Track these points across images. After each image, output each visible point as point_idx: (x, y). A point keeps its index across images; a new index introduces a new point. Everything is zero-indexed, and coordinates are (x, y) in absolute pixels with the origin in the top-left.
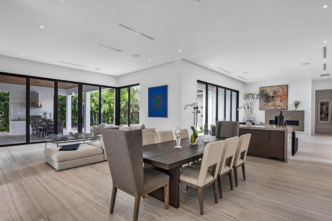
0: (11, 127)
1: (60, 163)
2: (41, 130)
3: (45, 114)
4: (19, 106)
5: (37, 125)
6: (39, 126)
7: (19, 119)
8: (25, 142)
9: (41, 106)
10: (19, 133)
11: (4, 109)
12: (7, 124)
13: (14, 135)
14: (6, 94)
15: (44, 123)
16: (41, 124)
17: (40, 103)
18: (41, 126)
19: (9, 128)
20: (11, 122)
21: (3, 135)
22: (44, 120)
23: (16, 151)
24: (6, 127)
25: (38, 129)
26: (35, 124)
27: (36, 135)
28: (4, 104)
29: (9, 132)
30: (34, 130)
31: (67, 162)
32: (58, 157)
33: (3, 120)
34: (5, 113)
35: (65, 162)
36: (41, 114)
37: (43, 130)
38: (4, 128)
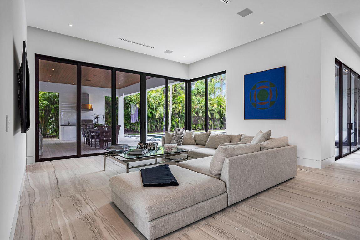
0: (60, 133)
1: (155, 222)
2: (93, 137)
3: (97, 118)
4: (70, 110)
5: (88, 131)
6: (90, 132)
7: (69, 124)
8: (76, 154)
9: (92, 109)
10: (69, 140)
11: (55, 112)
12: (57, 129)
13: (63, 142)
14: (56, 96)
15: (96, 128)
16: (92, 130)
17: (90, 105)
18: (93, 132)
19: (59, 134)
20: (61, 127)
21: (52, 142)
22: (96, 125)
23: (63, 169)
24: (56, 133)
25: (90, 136)
26: (86, 129)
27: (87, 143)
28: (55, 107)
29: (59, 138)
30: (85, 136)
31: (166, 217)
32: (150, 209)
33: (53, 125)
34: (55, 118)
35: (163, 218)
36: (93, 118)
37: (95, 136)
38: (54, 134)
